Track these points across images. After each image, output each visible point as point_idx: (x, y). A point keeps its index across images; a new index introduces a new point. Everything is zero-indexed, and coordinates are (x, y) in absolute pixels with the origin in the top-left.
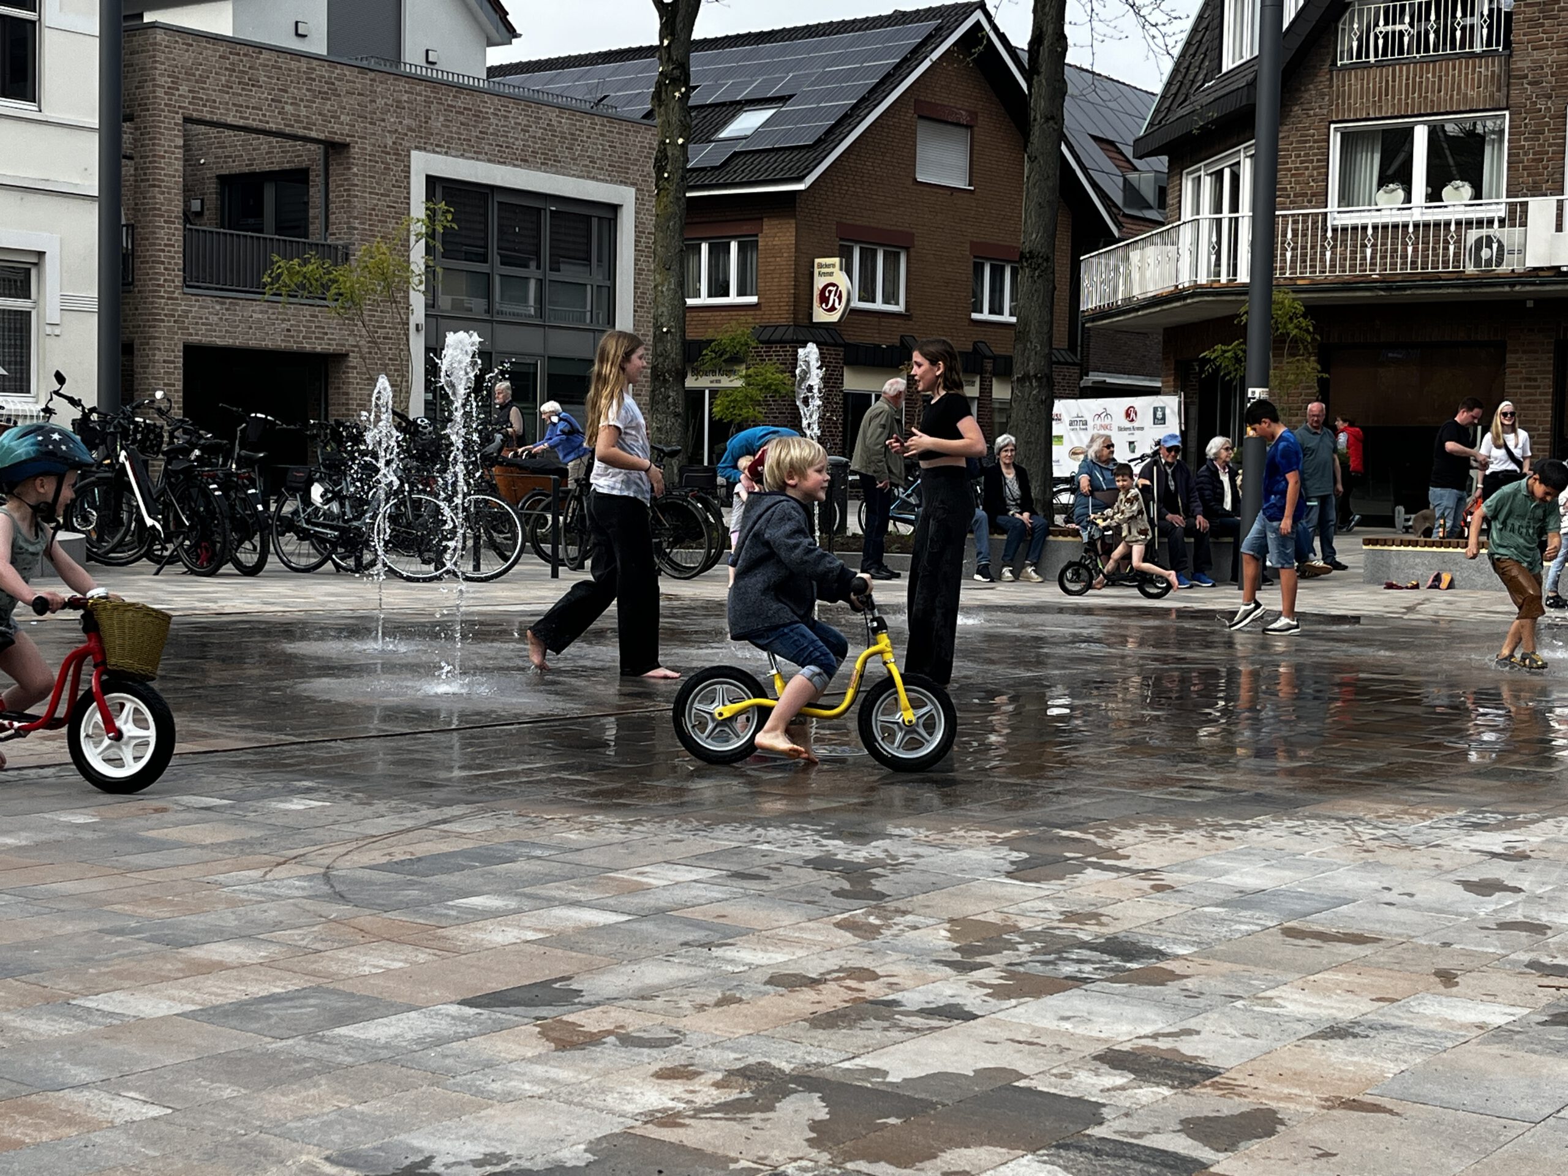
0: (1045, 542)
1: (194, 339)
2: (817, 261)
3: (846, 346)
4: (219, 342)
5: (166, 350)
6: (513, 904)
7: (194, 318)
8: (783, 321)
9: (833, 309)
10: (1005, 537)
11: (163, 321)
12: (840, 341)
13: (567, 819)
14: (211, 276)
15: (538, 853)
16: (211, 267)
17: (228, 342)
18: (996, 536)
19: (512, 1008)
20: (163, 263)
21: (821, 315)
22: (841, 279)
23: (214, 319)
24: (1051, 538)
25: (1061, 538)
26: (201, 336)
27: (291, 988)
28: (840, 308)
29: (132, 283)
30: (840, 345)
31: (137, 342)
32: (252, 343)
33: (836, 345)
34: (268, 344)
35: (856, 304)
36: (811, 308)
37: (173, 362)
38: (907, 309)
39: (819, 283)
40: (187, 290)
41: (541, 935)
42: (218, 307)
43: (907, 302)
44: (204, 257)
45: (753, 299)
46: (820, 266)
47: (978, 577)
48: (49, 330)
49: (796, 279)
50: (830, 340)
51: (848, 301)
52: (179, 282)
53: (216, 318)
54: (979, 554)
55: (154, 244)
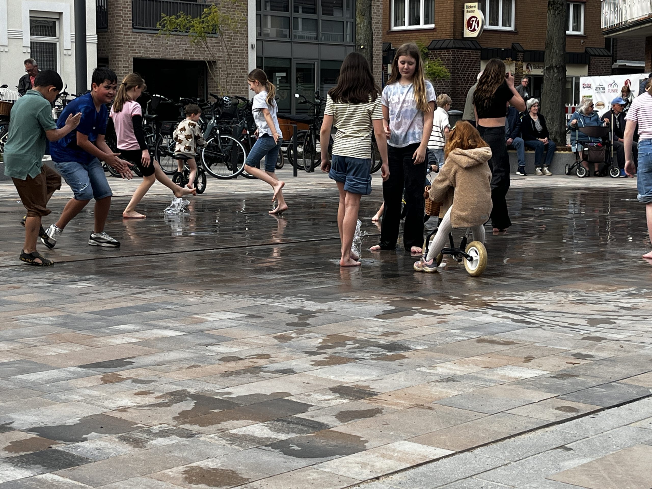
0: (553, 154)
1: (138, 55)
2: (466, 4)
3: (482, 49)
4: (151, 57)
5: (124, 61)
6: (137, 327)
7: (138, 44)
8: (448, 37)
9: (474, 30)
10: (533, 152)
11: (122, 46)
12: (479, 47)
13: (196, 292)
14: (146, 23)
15: (170, 307)
16: (146, 18)
17: (156, 56)
18: (529, 152)
19: (99, 369)
20: (122, 17)
21: (468, 34)
22: (479, 14)
23: (148, 45)
24: (557, 152)
25: (562, 152)
26: (142, 54)
27: (12, 360)
28: (478, 30)
29: (107, 28)
30: (478, 50)
31: (110, 57)
32: (168, 57)
33: (476, 49)
34: (176, 57)
35: (488, 27)
36: (463, 30)
37: (128, 67)
38: (515, 29)
39: (467, 16)
40: (134, 30)
41: (138, 340)
42: (150, 39)
43: (516, 25)
44: (143, 13)
45: (432, 26)
46: (468, 7)
47: (518, 173)
48: (65, 52)
49: (455, 15)
50: (472, 46)
51: (482, 25)
52: (130, 26)
53: (149, 44)
54: (519, 161)
55: (117, 7)
